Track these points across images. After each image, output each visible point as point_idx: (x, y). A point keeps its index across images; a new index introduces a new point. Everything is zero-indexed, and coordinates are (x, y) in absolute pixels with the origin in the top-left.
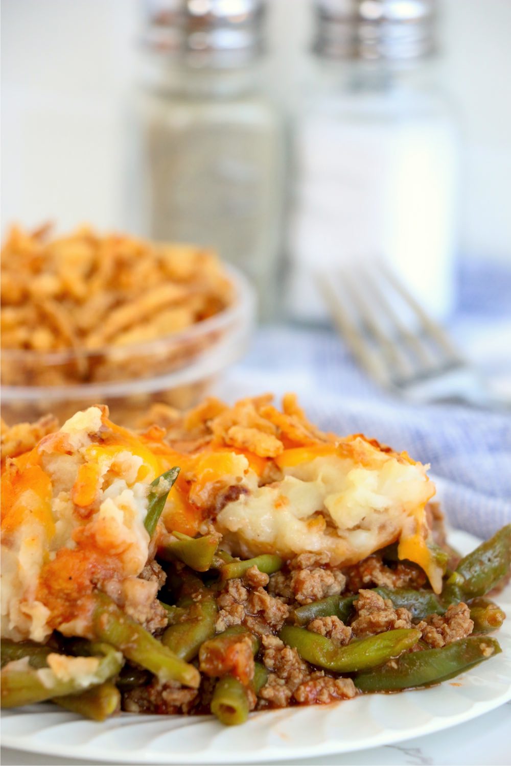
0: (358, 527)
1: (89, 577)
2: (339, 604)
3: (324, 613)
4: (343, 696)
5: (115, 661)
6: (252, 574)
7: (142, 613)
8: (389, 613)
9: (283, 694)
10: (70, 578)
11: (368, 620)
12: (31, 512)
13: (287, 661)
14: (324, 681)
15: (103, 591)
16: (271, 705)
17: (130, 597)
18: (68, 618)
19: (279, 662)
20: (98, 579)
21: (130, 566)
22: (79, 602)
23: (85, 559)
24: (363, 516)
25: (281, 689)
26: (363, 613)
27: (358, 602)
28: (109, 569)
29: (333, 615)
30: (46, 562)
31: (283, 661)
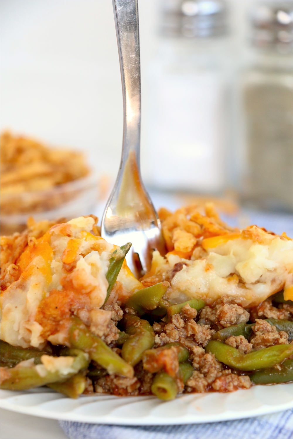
0: (258, 282)
1: (69, 307)
2: (245, 328)
3: (236, 334)
4: (243, 387)
5: (84, 358)
6: (186, 309)
7: (101, 330)
8: (275, 334)
9: (202, 383)
10: (57, 308)
11: (262, 338)
12: (38, 268)
13: (208, 362)
14: (231, 377)
15: (77, 317)
16: (194, 390)
17: (94, 320)
18: (54, 331)
19: (203, 362)
20: (75, 309)
21: (95, 301)
22: (61, 323)
23: (67, 296)
24: (261, 275)
25: (200, 381)
26: (258, 333)
27: (255, 327)
28: (82, 303)
29: (241, 335)
30: (44, 298)
31: (205, 361)
